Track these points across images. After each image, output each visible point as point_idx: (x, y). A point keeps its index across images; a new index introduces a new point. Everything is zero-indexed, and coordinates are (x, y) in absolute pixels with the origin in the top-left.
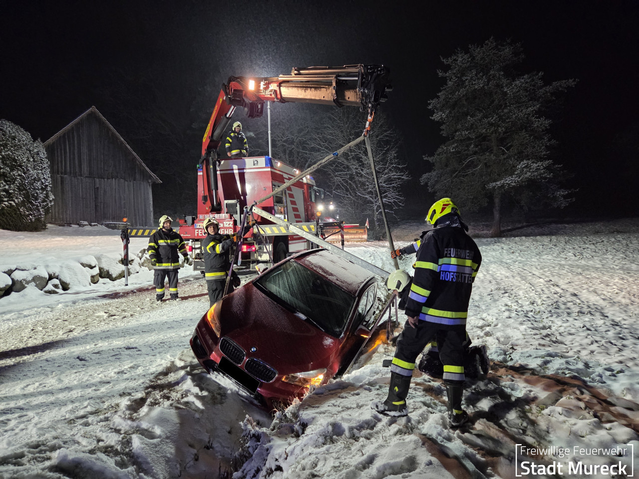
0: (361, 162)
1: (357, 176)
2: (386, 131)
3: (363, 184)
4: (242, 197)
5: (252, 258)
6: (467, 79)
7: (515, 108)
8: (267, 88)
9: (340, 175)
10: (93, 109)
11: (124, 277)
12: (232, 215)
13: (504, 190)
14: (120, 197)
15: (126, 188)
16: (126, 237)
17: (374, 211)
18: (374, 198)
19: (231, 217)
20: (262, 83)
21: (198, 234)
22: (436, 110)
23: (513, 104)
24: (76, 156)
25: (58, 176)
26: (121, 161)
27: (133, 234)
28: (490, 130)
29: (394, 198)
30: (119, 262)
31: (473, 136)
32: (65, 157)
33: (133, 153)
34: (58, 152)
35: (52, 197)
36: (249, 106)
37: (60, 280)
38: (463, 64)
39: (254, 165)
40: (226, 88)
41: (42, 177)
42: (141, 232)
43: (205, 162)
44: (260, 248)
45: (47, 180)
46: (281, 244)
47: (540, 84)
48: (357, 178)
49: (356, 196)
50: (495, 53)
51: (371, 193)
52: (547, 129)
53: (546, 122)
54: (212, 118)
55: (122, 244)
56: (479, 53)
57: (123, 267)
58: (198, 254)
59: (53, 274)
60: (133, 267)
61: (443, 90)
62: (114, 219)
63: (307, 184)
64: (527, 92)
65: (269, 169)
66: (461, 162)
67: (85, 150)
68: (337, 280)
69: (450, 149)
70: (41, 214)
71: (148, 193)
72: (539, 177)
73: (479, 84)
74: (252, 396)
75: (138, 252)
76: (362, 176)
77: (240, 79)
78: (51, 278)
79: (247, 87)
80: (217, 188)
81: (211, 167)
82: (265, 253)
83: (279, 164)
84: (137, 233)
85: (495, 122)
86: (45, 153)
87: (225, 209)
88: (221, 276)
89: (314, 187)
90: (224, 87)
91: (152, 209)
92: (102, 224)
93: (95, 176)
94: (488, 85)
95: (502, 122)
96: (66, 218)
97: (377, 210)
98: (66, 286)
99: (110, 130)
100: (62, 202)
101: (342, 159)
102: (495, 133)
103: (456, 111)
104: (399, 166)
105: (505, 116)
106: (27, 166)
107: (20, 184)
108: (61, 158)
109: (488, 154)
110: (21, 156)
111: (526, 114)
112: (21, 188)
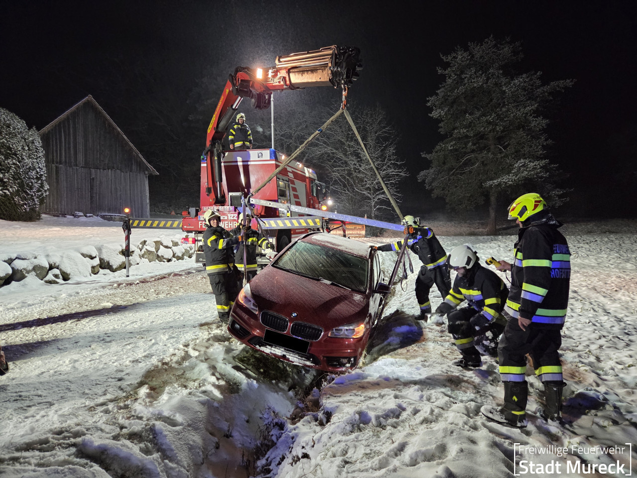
0: (360, 157)
1: (355, 172)
2: (384, 127)
3: (361, 180)
4: (246, 190)
6: (466, 77)
7: (513, 107)
8: (275, 76)
9: (338, 170)
10: (89, 98)
11: (125, 268)
12: (237, 208)
13: (501, 189)
14: (116, 189)
15: (123, 179)
16: (128, 228)
17: (371, 207)
18: (372, 194)
19: (235, 209)
20: (270, 71)
22: (434, 107)
23: (511, 103)
24: (72, 145)
25: (53, 165)
26: (118, 152)
27: (135, 224)
28: (488, 129)
30: (120, 253)
31: (471, 134)
32: (60, 147)
33: (130, 143)
34: (53, 141)
35: (47, 187)
36: (257, 96)
37: (61, 270)
38: (463, 61)
39: (259, 157)
40: (233, 79)
41: (37, 166)
42: (143, 222)
43: (209, 153)
45: (42, 169)
46: (283, 237)
47: (538, 83)
48: (355, 174)
49: (354, 192)
50: (495, 52)
51: (368, 189)
52: (544, 129)
53: (543, 122)
54: (218, 109)
55: (122, 234)
56: (478, 51)
57: (123, 258)
59: (53, 264)
60: (134, 258)
61: (442, 87)
62: (109, 210)
63: (309, 178)
64: (525, 91)
65: (274, 162)
66: (458, 160)
67: (80, 140)
69: (448, 147)
70: (35, 204)
71: (144, 185)
72: (535, 176)
73: (478, 82)
75: (139, 244)
76: (360, 172)
77: (246, 69)
78: (51, 267)
79: (255, 77)
80: (221, 180)
81: (216, 158)
83: (283, 157)
84: (138, 224)
85: (493, 121)
86: (41, 142)
87: (228, 201)
88: (224, 269)
89: (316, 181)
90: (231, 77)
91: (148, 201)
92: (97, 216)
93: (90, 166)
94: (487, 83)
95: (500, 120)
96: (61, 209)
97: (375, 206)
98: (66, 276)
99: (106, 119)
100: (57, 192)
101: (340, 155)
102: (493, 132)
103: (454, 109)
104: (398, 163)
105: (503, 115)
106: (22, 154)
107: (14, 172)
108: (56, 147)
109: (485, 152)
110: (16, 144)
111: (524, 113)
112: (16, 177)
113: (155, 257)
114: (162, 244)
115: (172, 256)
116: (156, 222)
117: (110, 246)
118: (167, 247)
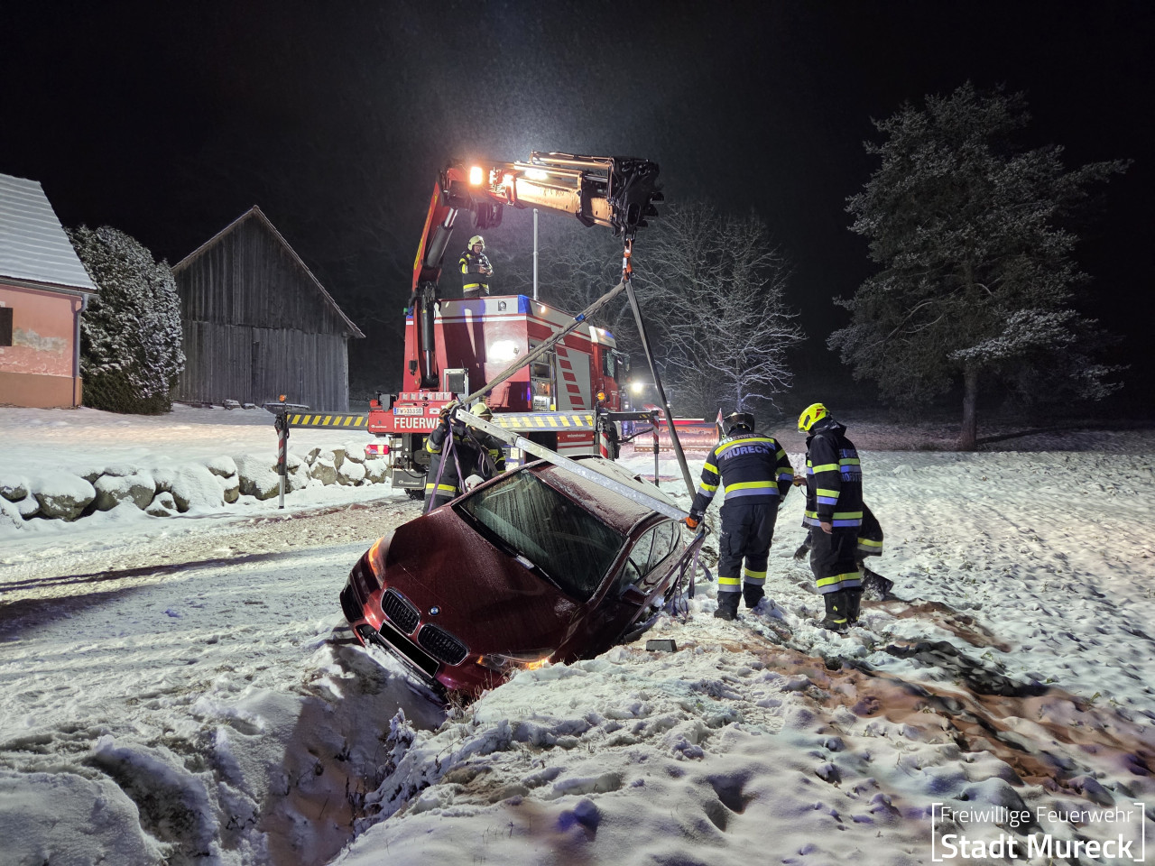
0: (716, 306)
1: (710, 332)
2: (765, 252)
3: (720, 347)
4: (477, 364)
6: (918, 159)
7: (1008, 212)
9: (680, 328)
10: (255, 210)
11: (279, 494)
12: (456, 395)
13: (983, 364)
14: (294, 362)
15: (305, 345)
16: (283, 427)
17: (737, 396)
18: (737, 373)
21: (398, 425)
22: (858, 215)
23: (1005, 205)
24: (225, 288)
25: (194, 322)
26: (298, 299)
27: (295, 422)
28: (958, 253)
29: (774, 374)
30: (272, 469)
31: (926, 263)
32: (206, 293)
33: (319, 285)
34: (195, 282)
35: (182, 357)
36: (477, 208)
37: (174, 494)
38: (912, 130)
39: (500, 309)
41: (167, 324)
43: (416, 303)
45: (175, 329)
47: (1058, 167)
48: (708, 336)
49: (706, 368)
50: (976, 111)
51: (731, 363)
52: (1069, 253)
53: (1069, 240)
54: (425, 229)
55: (274, 438)
56: (943, 111)
57: (278, 478)
59: (163, 484)
60: (297, 478)
61: (875, 177)
63: (599, 345)
64: (1032, 182)
65: (524, 318)
66: (903, 309)
67: (238, 279)
68: (598, 507)
69: (882, 287)
70: (162, 387)
71: (341, 355)
72: (1049, 341)
73: (940, 168)
74: (428, 686)
75: (306, 454)
76: (717, 332)
78: (159, 490)
80: (432, 348)
81: (425, 311)
83: (543, 309)
84: (300, 421)
85: (970, 238)
86: (175, 284)
87: (444, 382)
89: (613, 351)
91: (346, 383)
92: (262, 406)
93: (253, 324)
94: (958, 168)
95: (983, 237)
96: (204, 394)
97: (743, 395)
98: (183, 505)
99: (281, 245)
100: (199, 365)
101: (682, 302)
102: (969, 258)
103: (896, 216)
104: (787, 316)
105: (989, 227)
106: (143, 305)
107: (130, 334)
108: (201, 292)
109: (953, 296)
110: (134, 288)
111: (1028, 224)
112: (132, 341)
113: (334, 478)
114: (347, 455)
115: (363, 475)
116: (329, 418)
117: (259, 457)
118: (355, 461)
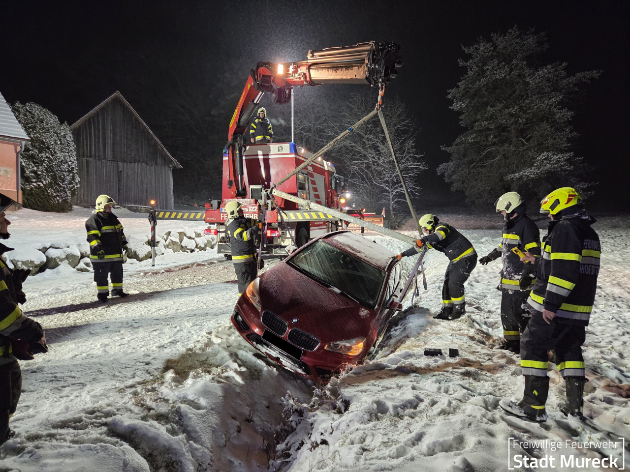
0: (379, 151)
1: (374, 165)
2: (404, 120)
3: (380, 173)
4: (266, 183)
5: (275, 243)
6: (488, 69)
7: (537, 98)
8: (296, 72)
9: (356, 163)
10: (117, 94)
11: (151, 257)
12: (257, 200)
13: (523, 182)
14: (142, 181)
15: (148, 172)
16: (153, 219)
17: (389, 200)
18: (390, 187)
19: (256, 202)
20: (291, 67)
21: (223, 218)
22: (455, 100)
23: (534, 95)
24: (101, 139)
25: (84, 159)
26: (144, 146)
27: (160, 216)
28: (510, 121)
29: (410, 188)
30: (146, 243)
31: (492, 126)
32: (90, 142)
33: (155, 138)
34: (83, 136)
35: (78, 179)
36: (277, 91)
38: (485, 53)
40: (254, 74)
41: (69, 160)
42: (168, 214)
43: (231, 147)
44: (283, 234)
45: (73, 163)
46: (302, 229)
47: (563, 74)
48: (373, 167)
49: (372, 185)
50: (519, 43)
51: (387, 182)
52: (568, 121)
53: (568, 114)
54: (239, 104)
55: (149, 226)
56: (502, 42)
57: (148, 249)
58: (223, 237)
59: (84, 253)
60: (160, 248)
61: (464, 79)
62: (135, 203)
63: (328, 171)
64: (550, 83)
65: (293, 156)
66: (479, 152)
67: (109, 134)
68: (366, 257)
69: (469, 140)
70: (67, 196)
71: (169, 178)
72: (559, 169)
73: (501, 74)
76: (378, 165)
77: (268, 65)
78: (83, 256)
79: (276, 72)
80: (242, 174)
81: (237, 152)
82: (288, 238)
83: (303, 151)
84: (164, 216)
85: (516, 113)
86: (72, 136)
87: (249, 193)
88: (250, 259)
89: (335, 174)
90: (252, 72)
91: (172, 193)
92: (125, 207)
93: (118, 160)
94: (510, 74)
95: (523, 112)
96: (91, 200)
97: (393, 200)
100: (87, 184)
101: (359, 148)
102: (516, 124)
103: (476, 101)
104: (417, 156)
105: (526, 107)
106: (55, 148)
107: (47, 165)
108: (87, 141)
109: (507, 145)
110: (50, 139)
111: (548, 105)
112: (49, 170)
113: (179, 248)
114: (185, 235)
115: (195, 246)
116: (180, 214)
118: (190, 238)
